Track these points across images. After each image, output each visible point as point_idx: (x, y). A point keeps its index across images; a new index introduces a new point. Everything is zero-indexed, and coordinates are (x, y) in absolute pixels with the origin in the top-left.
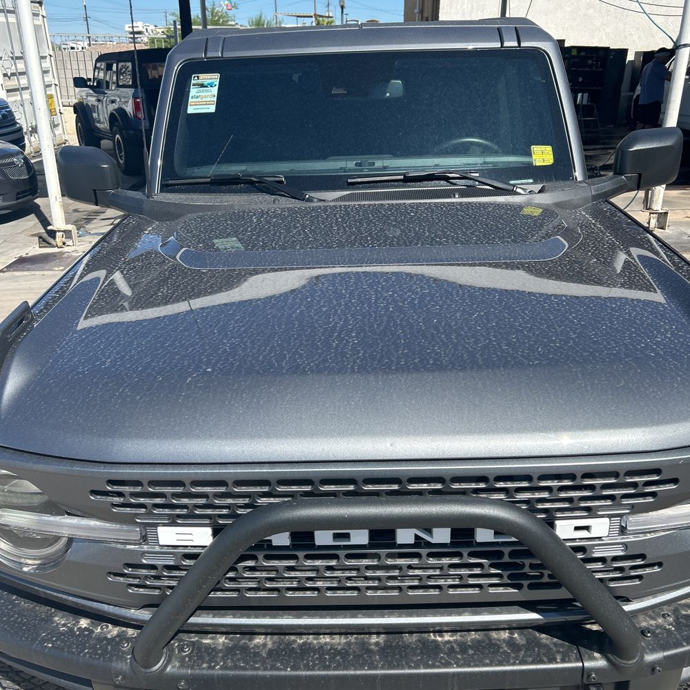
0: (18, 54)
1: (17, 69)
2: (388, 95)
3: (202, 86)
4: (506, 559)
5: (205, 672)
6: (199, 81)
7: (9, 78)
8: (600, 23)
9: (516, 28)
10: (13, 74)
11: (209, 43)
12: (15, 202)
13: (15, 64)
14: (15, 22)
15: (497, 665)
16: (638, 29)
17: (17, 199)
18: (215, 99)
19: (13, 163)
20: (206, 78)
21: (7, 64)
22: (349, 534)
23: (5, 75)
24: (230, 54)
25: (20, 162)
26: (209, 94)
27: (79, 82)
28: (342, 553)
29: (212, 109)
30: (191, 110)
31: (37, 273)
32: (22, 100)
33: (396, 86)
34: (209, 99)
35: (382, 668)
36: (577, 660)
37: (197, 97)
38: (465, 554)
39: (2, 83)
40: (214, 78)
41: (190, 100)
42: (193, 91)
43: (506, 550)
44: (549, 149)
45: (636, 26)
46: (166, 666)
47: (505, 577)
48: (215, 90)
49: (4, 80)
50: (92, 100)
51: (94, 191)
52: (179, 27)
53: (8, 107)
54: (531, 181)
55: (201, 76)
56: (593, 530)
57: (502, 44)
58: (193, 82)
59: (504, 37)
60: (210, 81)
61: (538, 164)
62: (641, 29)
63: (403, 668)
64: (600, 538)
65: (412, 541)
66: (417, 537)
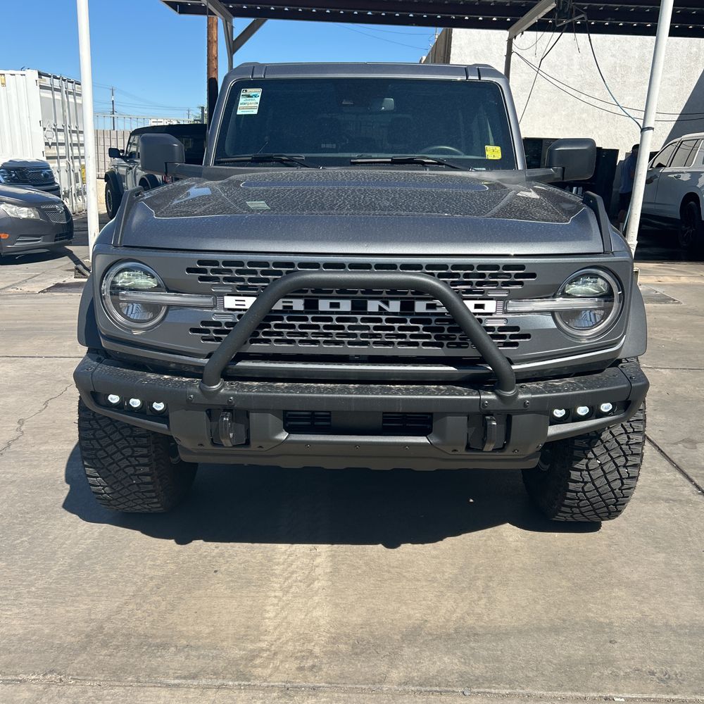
0: (59, 127)
1: (57, 140)
2: (383, 108)
3: (249, 96)
4: (433, 325)
5: (245, 393)
6: (247, 93)
7: (50, 147)
8: (593, 127)
9: (478, 69)
10: (54, 144)
11: (255, 69)
12: (53, 243)
13: (56, 135)
14: (60, 99)
15: (426, 395)
16: (628, 132)
17: (55, 240)
18: (258, 105)
19: (55, 209)
20: (251, 91)
21: (50, 135)
22: (339, 303)
23: (47, 144)
24: (269, 77)
25: (61, 209)
26: (254, 102)
27: (114, 153)
28: (334, 317)
29: (255, 112)
30: (239, 112)
31: (74, 294)
32: (59, 167)
33: (389, 102)
34: (253, 105)
35: (356, 394)
36: (476, 395)
37: (245, 104)
38: (409, 320)
39: (44, 150)
40: (258, 92)
41: (239, 105)
42: (242, 100)
43: (433, 318)
44: (498, 148)
45: (627, 130)
46: (220, 389)
47: (433, 337)
48: (258, 100)
49: (45, 148)
50: (122, 170)
51: (166, 163)
52: (206, 112)
53: (49, 168)
54: (484, 169)
55: (249, 90)
56: (486, 307)
57: (467, 77)
58: (242, 94)
59: (469, 73)
60: (254, 93)
61: (489, 158)
62: (631, 133)
63: (369, 394)
64: (491, 314)
65: (377, 310)
66: (380, 307)
